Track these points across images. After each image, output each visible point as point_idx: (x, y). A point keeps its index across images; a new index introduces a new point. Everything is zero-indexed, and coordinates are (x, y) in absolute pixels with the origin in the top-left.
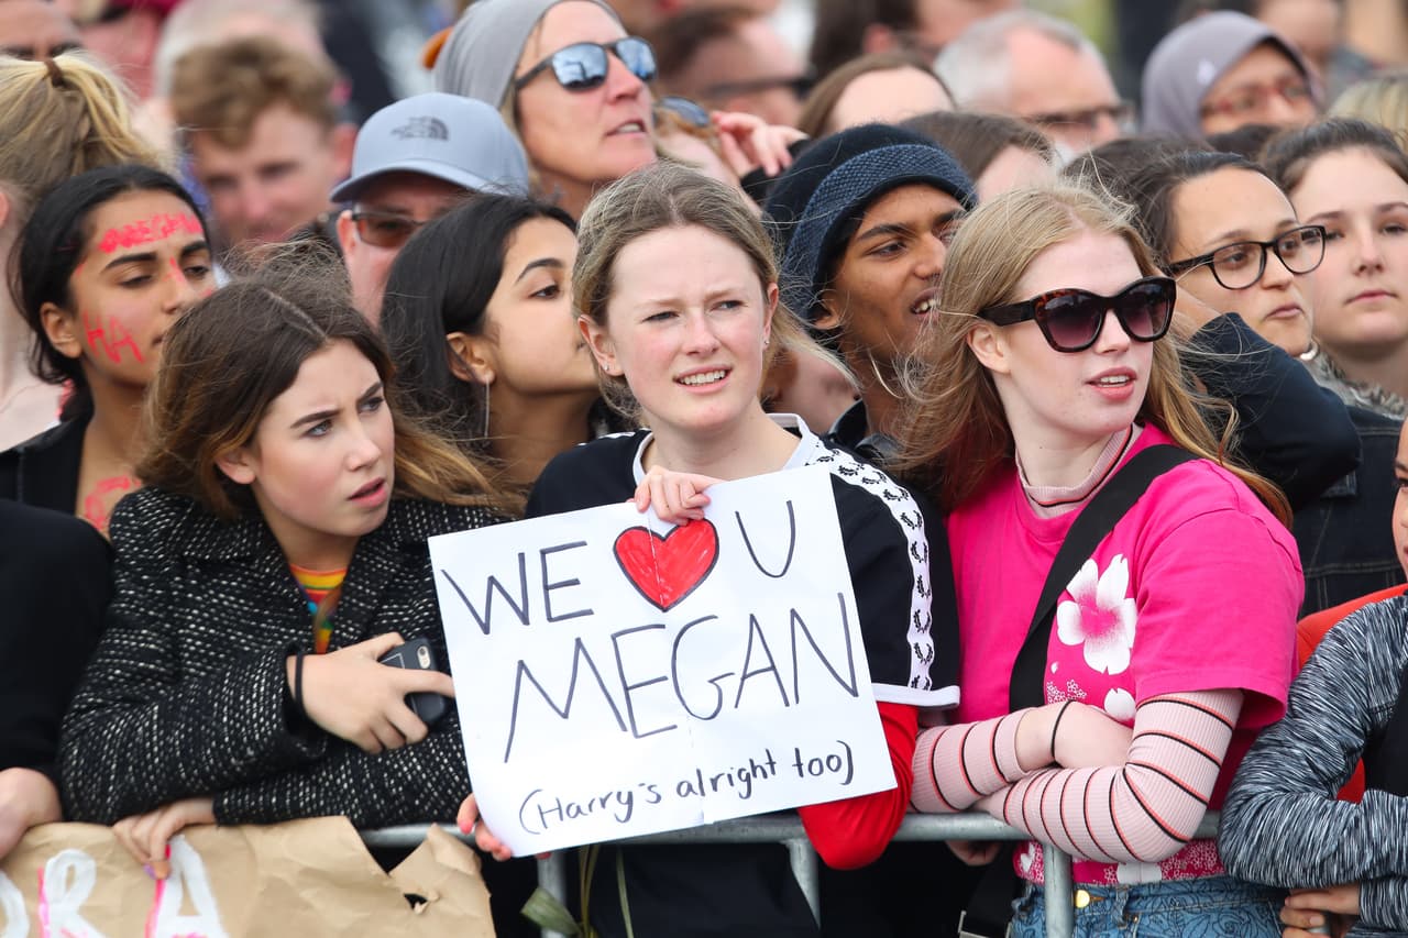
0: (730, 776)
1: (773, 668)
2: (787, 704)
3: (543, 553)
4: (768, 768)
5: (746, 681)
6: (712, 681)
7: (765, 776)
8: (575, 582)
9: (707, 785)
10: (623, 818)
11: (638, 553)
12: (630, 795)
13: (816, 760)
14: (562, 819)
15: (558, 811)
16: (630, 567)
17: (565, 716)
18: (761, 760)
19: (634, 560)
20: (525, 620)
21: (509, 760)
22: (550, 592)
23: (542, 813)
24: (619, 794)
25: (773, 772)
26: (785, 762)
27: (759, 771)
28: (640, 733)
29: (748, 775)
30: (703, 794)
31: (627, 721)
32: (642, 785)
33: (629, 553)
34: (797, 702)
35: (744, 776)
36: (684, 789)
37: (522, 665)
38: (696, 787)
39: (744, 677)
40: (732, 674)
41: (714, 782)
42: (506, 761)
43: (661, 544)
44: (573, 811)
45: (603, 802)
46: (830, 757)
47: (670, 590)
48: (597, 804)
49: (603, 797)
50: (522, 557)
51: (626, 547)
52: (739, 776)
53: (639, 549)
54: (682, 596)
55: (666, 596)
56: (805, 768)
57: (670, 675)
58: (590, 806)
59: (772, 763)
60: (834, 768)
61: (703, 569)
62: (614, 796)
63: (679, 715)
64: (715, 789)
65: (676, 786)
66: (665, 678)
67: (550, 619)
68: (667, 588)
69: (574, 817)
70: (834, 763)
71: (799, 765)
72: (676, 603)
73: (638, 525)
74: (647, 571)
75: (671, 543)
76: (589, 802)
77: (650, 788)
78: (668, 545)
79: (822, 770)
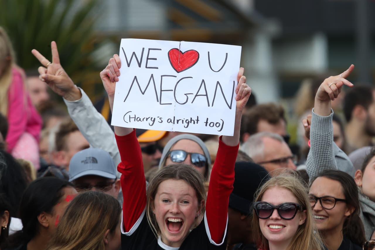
0: (183, 121)
1: (207, 95)
2: (209, 106)
3: (149, 49)
4: (196, 122)
5: (196, 97)
6: (185, 94)
7: (194, 123)
8: (156, 59)
9: (176, 122)
10: (151, 124)
11: (174, 56)
12: (155, 119)
13: (213, 123)
14: (135, 121)
15: (134, 118)
16: (171, 58)
17: (143, 94)
18: (195, 119)
19: (173, 57)
20: (140, 66)
21: (125, 101)
22: (148, 60)
23: (130, 118)
24: (152, 118)
25: (197, 123)
26: (202, 121)
27: (193, 122)
28: (162, 103)
29: (189, 122)
30: (174, 123)
31: (159, 100)
32: (159, 117)
33: (172, 55)
34: (212, 106)
35: (187, 121)
36: (169, 121)
37: (135, 77)
38: (172, 121)
39: (196, 96)
40: (192, 94)
41: (178, 121)
42: (124, 102)
43: (182, 55)
44: (138, 119)
45: (147, 119)
46: (217, 123)
47: (181, 67)
48: (145, 119)
49: (147, 118)
50: (143, 49)
51: (172, 53)
52: (186, 121)
53: (175, 54)
54: (184, 69)
55: (180, 69)
56: (208, 124)
57: (174, 90)
58: (143, 119)
59: (198, 120)
60: (217, 126)
61: (192, 64)
62: (150, 118)
63: (173, 101)
64: (178, 123)
65: (167, 119)
66: (172, 90)
67: (146, 67)
68: (180, 66)
69: (138, 121)
70: (218, 125)
71: (207, 123)
72: (182, 71)
73: (177, 48)
74: (175, 61)
75: (184, 55)
76: (143, 118)
77: (160, 118)
78: (183, 55)
79: (213, 126)
